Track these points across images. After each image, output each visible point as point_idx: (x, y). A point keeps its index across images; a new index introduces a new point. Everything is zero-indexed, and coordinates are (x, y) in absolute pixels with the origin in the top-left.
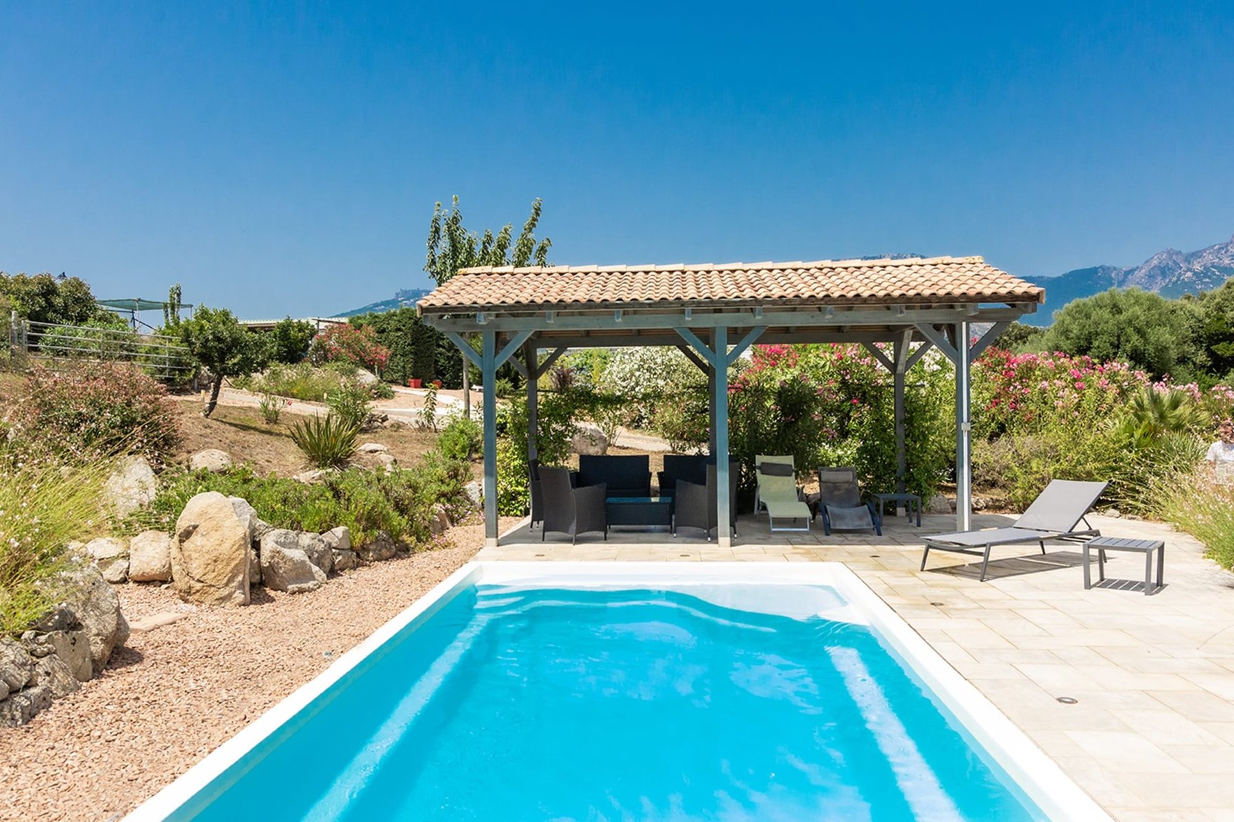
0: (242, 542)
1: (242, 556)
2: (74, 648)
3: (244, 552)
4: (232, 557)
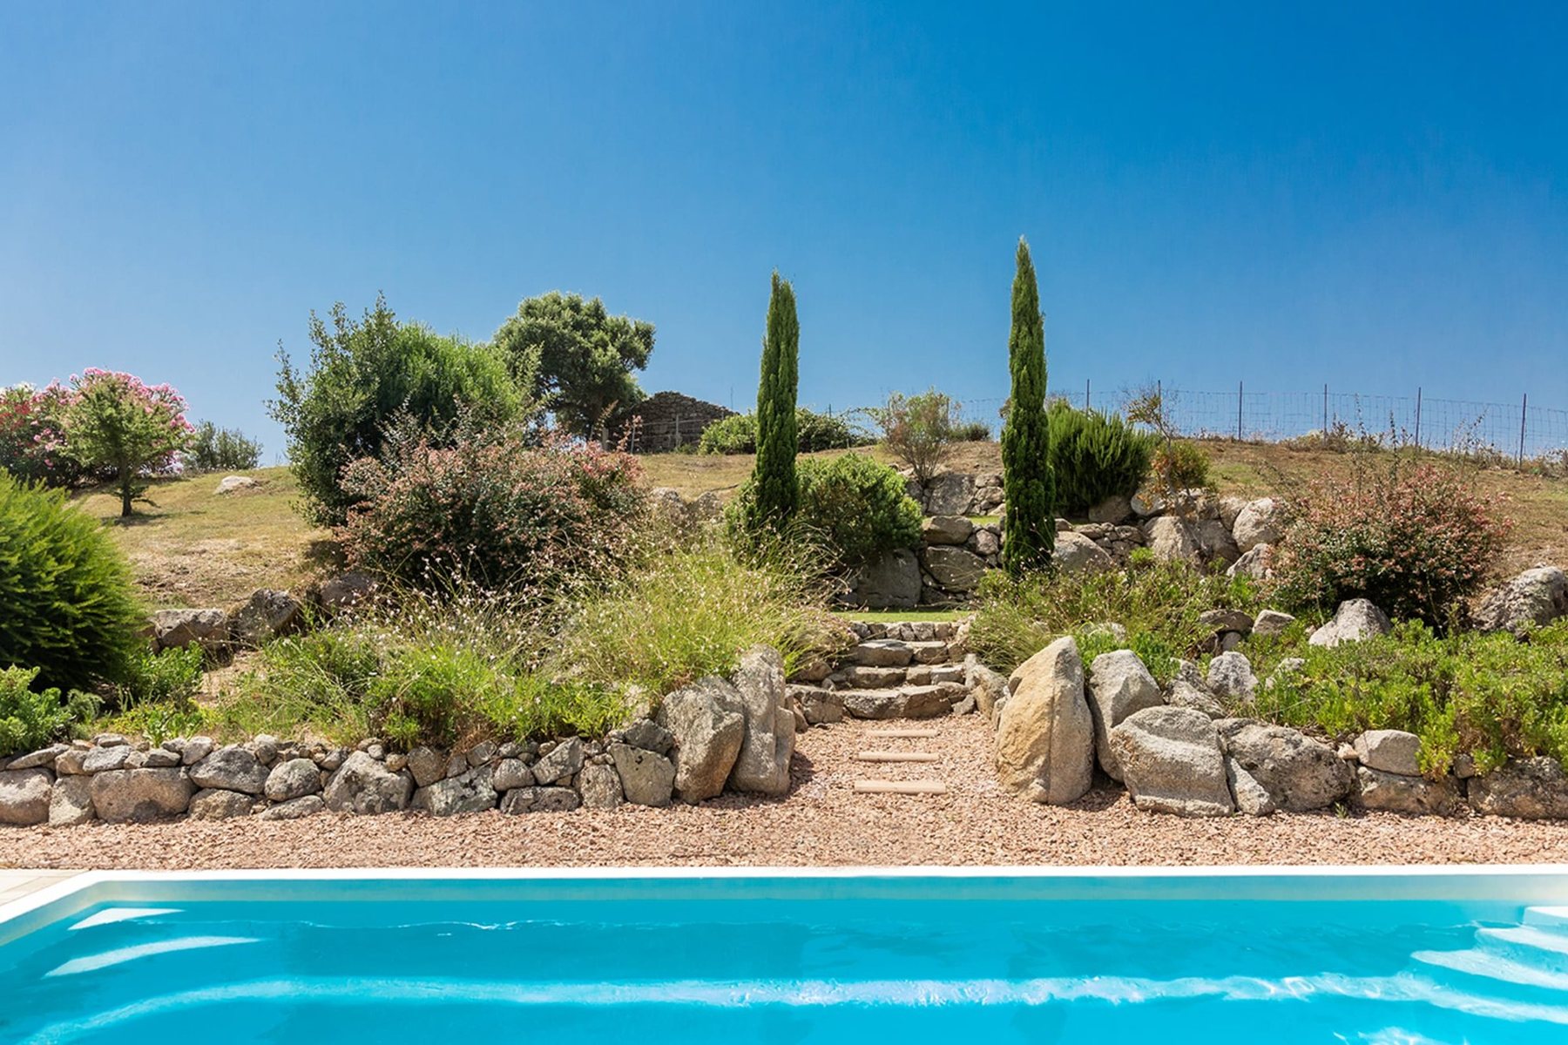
0: (1046, 711)
1: (1044, 730)
2: (638, 766)
3: (1047, 724)
4: (1033, 728)
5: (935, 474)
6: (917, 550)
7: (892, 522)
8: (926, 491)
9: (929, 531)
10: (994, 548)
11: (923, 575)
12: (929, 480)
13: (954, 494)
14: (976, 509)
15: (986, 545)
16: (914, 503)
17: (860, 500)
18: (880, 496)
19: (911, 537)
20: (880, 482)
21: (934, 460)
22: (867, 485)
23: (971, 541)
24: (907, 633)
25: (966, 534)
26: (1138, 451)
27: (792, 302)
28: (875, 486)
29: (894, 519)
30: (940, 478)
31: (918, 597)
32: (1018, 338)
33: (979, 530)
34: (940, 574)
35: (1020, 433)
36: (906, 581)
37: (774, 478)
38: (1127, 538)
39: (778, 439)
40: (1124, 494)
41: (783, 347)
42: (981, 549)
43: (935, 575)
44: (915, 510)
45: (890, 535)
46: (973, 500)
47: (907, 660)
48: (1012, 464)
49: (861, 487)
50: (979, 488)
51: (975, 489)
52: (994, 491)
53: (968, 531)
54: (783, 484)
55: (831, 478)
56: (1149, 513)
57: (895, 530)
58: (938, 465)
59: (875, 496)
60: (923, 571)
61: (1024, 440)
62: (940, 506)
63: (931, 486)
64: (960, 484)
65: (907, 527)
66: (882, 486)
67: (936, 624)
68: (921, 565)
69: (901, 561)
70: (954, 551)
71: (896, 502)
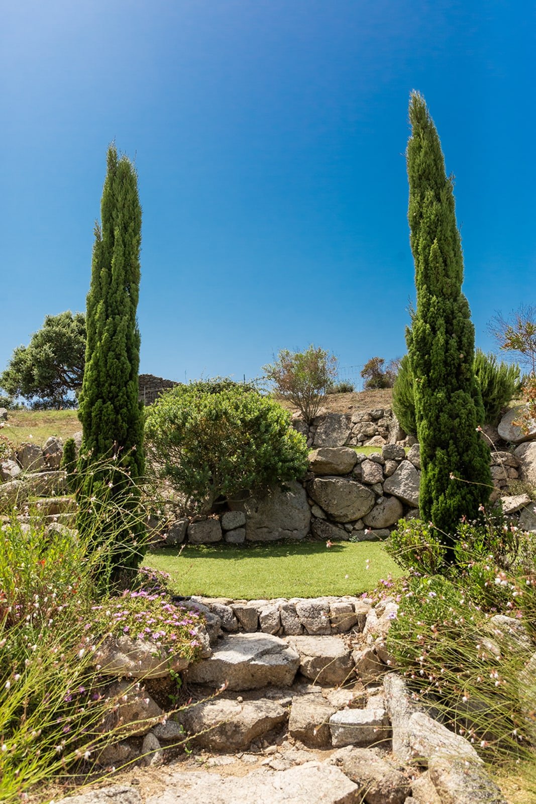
5: (318, 415)
6: (306, 483)
7: (277, 455)
8: (311, 428)
9: (315, 463)
10: (379, 477)
11: (311, 506)
12: (314, 419)
13: (334, 430)
14: (354, 441)
15: (371, 474)
16: (298, 436)
17: (242, 433)
18: (263, 429)
19: (297, 470)
20: (263, 415)
21: (317, 404)
22: (249, 417)
23: (357, 471)
24: (290, 622)
25: (351, 464)
26: (502, 383)
27: (132, 182)
28: (257, 419)
29: (278, 451)
30: (322, 418)
31: (307, 529)
32: (421, 207)
33: (363, 461)
34: (328, 505)
35: (434, 330)
36: (295, 513)
37: (104, 402)
38: (504, 462)
39: (109, 349)
40: (490, 423)
41: (117, 233)
42: (367, 478)
43: (323, 506)
44: (300, 442)
45: (274, 469)
46: (350, 434)
47: (289, 678)
48: (426, 372)
49: (243, 420)
50: (355, 424)
51: (351, 425)
52: (367, 426)
53: (353, 461)
54: (117, 411)
55: (210, 411)
56: (518, 438)
57: (280, 464)
58: (320, 408)
59: (259, 430)
60: (311, 502)
61: (441, 338)
62: (323, 440)
63: (315, 424)
64: (339, 422)
65: (292, 460)
66: (266, 419)
67: (333, 606)
68: (308, 496)
69: (290, 494)
70: (341, 481)
71: (281, 433)
